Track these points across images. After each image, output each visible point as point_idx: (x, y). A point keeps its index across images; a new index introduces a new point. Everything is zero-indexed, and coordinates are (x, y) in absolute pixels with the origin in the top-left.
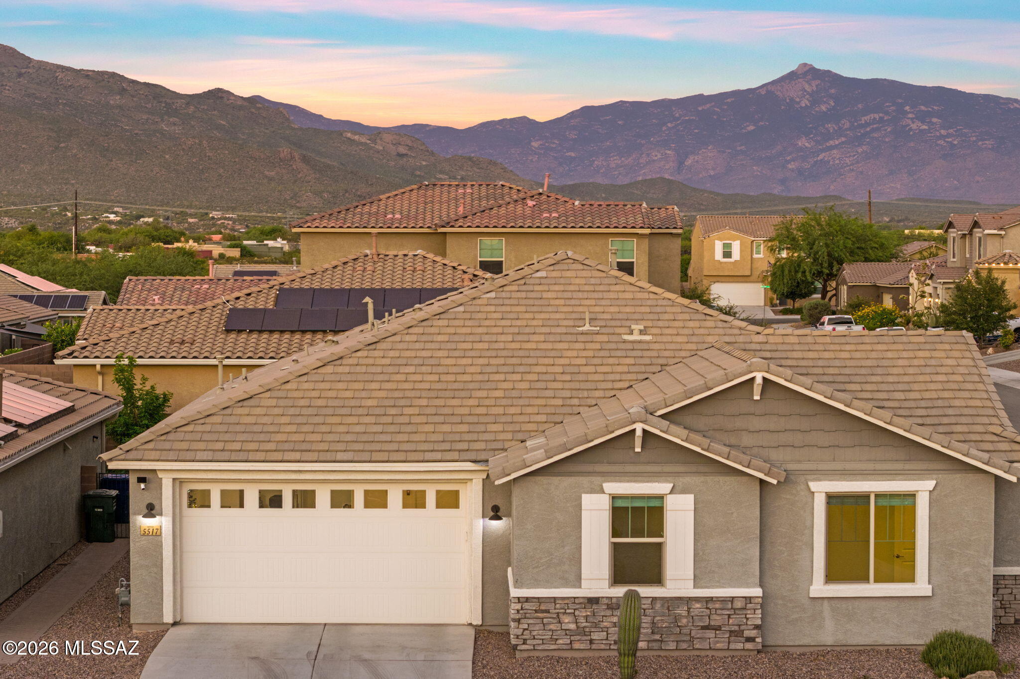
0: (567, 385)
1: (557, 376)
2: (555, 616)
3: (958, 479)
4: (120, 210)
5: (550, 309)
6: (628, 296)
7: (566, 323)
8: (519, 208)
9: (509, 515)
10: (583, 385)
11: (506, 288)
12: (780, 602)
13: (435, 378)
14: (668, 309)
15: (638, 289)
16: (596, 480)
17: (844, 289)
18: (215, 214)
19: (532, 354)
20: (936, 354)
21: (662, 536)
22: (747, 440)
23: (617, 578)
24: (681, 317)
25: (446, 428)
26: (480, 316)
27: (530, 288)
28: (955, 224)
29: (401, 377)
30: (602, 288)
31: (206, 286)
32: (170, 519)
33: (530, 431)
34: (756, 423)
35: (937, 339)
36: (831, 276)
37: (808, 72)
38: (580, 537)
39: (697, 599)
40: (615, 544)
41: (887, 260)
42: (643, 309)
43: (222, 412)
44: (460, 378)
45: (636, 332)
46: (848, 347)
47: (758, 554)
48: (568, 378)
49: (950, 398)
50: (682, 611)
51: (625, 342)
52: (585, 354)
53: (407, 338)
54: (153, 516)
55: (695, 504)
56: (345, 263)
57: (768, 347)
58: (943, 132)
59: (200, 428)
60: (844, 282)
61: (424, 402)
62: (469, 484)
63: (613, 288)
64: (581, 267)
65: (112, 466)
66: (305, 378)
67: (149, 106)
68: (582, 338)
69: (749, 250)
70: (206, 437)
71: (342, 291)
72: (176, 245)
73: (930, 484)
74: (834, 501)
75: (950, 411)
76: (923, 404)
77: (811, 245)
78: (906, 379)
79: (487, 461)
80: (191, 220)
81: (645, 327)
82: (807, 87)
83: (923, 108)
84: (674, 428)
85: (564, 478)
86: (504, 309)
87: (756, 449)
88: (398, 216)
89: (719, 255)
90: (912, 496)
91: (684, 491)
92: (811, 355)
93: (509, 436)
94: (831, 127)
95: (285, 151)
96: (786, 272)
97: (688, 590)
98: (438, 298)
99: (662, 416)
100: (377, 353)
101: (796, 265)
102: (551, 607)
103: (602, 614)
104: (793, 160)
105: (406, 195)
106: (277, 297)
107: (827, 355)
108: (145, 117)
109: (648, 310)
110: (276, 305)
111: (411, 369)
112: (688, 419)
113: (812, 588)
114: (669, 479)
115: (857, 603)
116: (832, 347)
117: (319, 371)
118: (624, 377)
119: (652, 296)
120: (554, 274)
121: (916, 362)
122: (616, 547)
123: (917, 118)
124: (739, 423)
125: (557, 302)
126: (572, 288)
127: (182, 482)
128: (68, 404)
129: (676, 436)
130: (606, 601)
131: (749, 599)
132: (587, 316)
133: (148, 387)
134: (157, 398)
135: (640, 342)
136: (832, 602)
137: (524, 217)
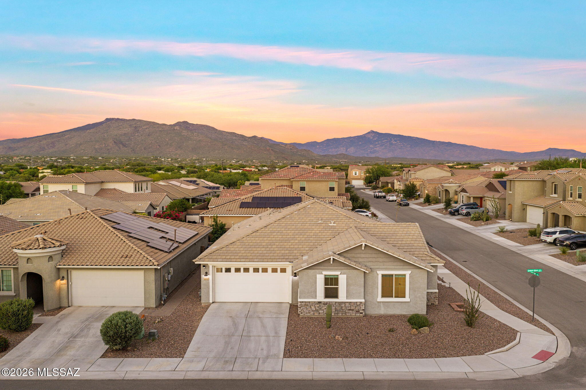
0: (314, 239)
1: (312, 236)
2: (310, 306)
3: (417, 271)
4: (235, 160)
5: (311, 216)
6: (331, 212)
7: (315, 220)
8: (309, 174)
9: (298, 275)
10: (318, 239)
11: (300, 210)
12: (369, 303)
13: (281, 236)
14: (341, 216)
15: (333, 210)
16: (320, 271)
17: (380, 182)
18: (254, 161)
19: (306, 229)
20: (409, 230)
21: (338, 286)
22: (360, 260)
23: (326, 296)
24: (343, 218)
25: (283, 252)
26: (293, 218)
27: (306, 210)
28: (405, 170)
29: (272, 236)
30: (324, 210)
31: (240, 191)
32: (212, 276)
33: (304, 253)
34: (363, 256)
35: (409, 225)
36: (377, 179)
37: (372, 132)
38: (316, 286)
39: (347, 302)
40: (325, 288)
41: (389, 176)
42: (334, 216)
43: (226, 247)
44: (288, 236)
45: (332, 223)
46: (386, 228)
47: (363, 291)
48: (315, 237)
49: (413, 243)
50: (343, 305)
51: (329, 226)
52: (319, 229)
53: (275, 225)
54: (207, 276)
55: (347, 277)
56: (268, 190)
57: (366, 227)
58: (400, 144)
59: (220, 252)
60: (380, 181)
61: (278, 244)
62: (288, 267)
63: (327, 210)
64: (319, 204)
65: (196, 263)
66: (248, 237)
67: (241, 139)
68: (318, 225)
69: (360, 173)
70: (221, 254)
71: (267, 197)
72: (245, 168)
73: (410, 272)
74: (384, 276)
75: (413, 247)
76: (406, 245)
77: (373, 173)
78: (402, 237)
79: (293, 262)
80: (249, 162)
81: (334, 222)
82: (372, 135)
83: (395, 139)
84: (341, 258)
85: (312, 270)
86: (299, 216)
87: (363, 262)
88: (283, 175)
89: (354, 174)
90: (405, 275)
91: (344, 274)
92: (377, 230)
93: (299, 254)
94: (377, 143)
95: (268, 148)
96: (368, 179)
97: (345, 300)
98: (286, 208)
99: (338, 254)
100: (267, 229)
101: (370, 177)
102: (308, 304)
103: (322, 306)
104: (369, 149)
105: (285, 170)
106: (252, 199)
107: (381, 230)
108: (240, 141)
109: (335, 216)
110: (252, 201)
111: (275, 234)
112: (345, 255)
113: (378, 299)
114: (340, 271)
115: (390, 303)
116: (382, 228)
117: (252, 234)
118: (329, 236)
119: (336, 212)
120: (312, 206)
121: (404, 232)
122: (326, 288)
123: (394, 141)
124: (358, 255)
125: (313, 214)
126: (317, 210)
127: (215, 266)
128: (197, 233)
129: (342, 260)
130: (323, 303)
131: (361, 303)
132: (320, 218)
133: (221, 222)
134: (223, 225)
135: (333, 226)
136: (383, 303)
137: (310, 177)
